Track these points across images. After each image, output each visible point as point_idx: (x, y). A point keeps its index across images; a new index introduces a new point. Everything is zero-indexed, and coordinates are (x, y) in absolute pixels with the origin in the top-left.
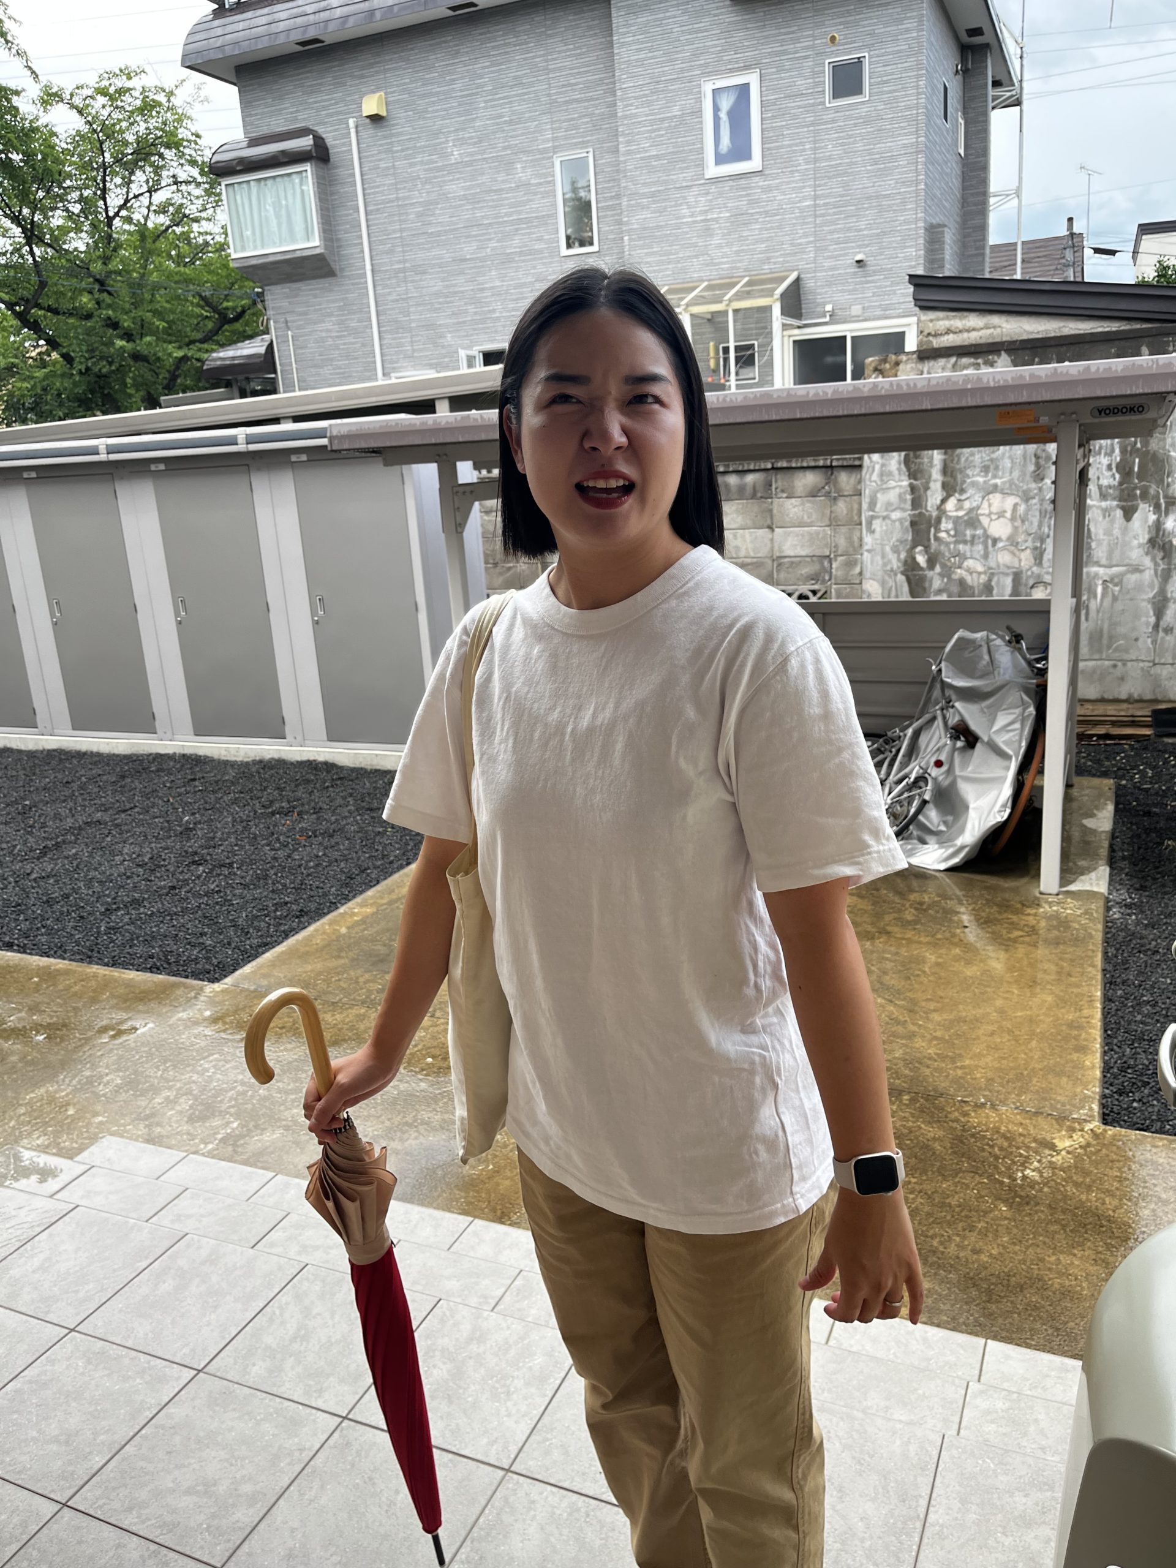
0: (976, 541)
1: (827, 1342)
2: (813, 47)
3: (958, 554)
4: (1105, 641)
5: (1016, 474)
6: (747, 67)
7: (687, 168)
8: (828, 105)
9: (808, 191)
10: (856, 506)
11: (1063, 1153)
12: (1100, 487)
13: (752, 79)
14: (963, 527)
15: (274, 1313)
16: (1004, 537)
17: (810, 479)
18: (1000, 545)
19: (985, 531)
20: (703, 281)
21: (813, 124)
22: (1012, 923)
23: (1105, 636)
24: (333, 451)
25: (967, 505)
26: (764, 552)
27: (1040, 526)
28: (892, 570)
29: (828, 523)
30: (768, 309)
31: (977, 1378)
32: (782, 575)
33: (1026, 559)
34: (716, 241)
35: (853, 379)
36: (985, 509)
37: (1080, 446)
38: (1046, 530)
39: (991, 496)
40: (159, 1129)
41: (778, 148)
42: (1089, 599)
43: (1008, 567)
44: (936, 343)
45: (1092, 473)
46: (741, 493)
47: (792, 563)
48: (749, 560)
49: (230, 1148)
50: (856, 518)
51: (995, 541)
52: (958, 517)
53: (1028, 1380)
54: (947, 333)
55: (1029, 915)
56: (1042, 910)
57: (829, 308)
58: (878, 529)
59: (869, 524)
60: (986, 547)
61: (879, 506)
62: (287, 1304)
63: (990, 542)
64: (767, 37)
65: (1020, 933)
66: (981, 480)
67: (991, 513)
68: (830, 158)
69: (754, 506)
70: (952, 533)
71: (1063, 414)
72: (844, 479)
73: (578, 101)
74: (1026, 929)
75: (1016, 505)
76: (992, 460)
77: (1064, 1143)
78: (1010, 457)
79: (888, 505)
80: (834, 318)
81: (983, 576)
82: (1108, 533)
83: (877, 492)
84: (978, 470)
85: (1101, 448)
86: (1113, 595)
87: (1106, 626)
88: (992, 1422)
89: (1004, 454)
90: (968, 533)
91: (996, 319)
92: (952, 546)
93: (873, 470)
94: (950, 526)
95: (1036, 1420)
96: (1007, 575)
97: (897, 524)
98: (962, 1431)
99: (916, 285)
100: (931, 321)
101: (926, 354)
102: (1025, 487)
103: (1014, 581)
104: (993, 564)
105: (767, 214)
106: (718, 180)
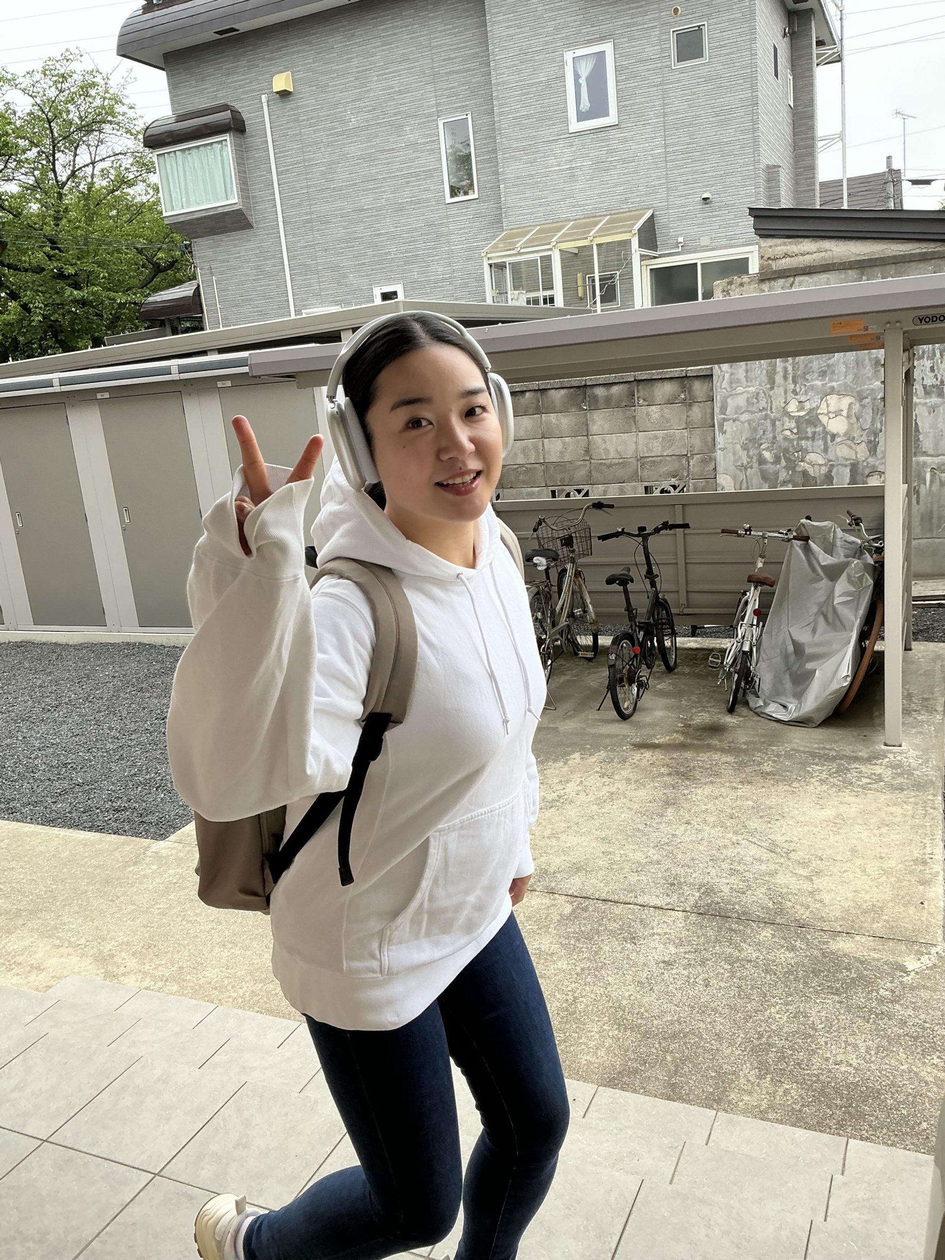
0: (817, 438)
1: (707, 1145)
2: (660, 18)
3: (801, 449)
4: (935, 521)
5: (850, 377)
6: (602, 39)
7: (553, 124)
8: (673, 68)
9: (659, 141)
10: (709, 411)
11: (912, 974)
12: (925, 387)
13: (608, 48)
14: (804, 425)
15: (219, 1123)
16: (842, 432)
17: (668, 389)
18: (838, 440)
19: (825, 428)
20: (570, 220)
21: (661, 84)
22: (861, 772)
23: (935, 515)
24: (253, 377)
25: (807, 405)
26: (630, 452)
27: (873, 422)
28: (742, 466)
29: (684, 426)
30: (626, 243)
31: (840, 1172)
32: (645, 473)
33: (862, 451)
34: (579, 186)
35: (703, 299)
36: (823, 409)
37: (904, 351)
38: (879, 425)
39: (828, 397)
40: (114, 969)
41: (631, 105)
42: (919, 485)
43: (847, 460)
44: (774, 266)
45: (917, 374)
46: (608, 402)
47: (654, 461)
48: (616, 461)
50: (709, 421)
51: (834, 436)
52: (800, 417)
53: (886, 1174)
54: (784, 257)
55: (876, 764)
56: (887, 760)
57: (681, 239)
58: (729, 430)
59: (721, 426)
60: (826, 443)
61: (729, 409)
62: (229, 1116)
63: (829, 437)
64: (618, 12)
65: (869, 781)
66: (819, 383)
67: (829, 412)
68: (676, 112)
69: (619, 414)
70: (795, 431)
71: (888, 323)
72: (697, 386)
73: (457, 72)
74: (873, 776)
75: (850, 405)
76: (828, 366)
77: (912, 964)
78: (844, 363)
79: (737, 409)
80: (686, 249)
81: (823, 468)
82: (933, 426)
83: (728, 397)
84: (816, 375)
85: (924, 352)
86: (940, 480)
87: (935, 508)
88: (855, 1210)
89: (838, 360)
90: (810, 430)
91: (827, 244)
92: (795, 443)
93: (724, 379)
94: (793, 425)
95: (894, 1208)
96: (846, 466)
97: (746, 424)
98: (828, 1219)
99: (755, 217)
100: (771, 247)
101: (767, 276)
102: (859, 389)
103: (851, 471)
104: (831, 455)
105: (624, 161)
106: (579, 134)
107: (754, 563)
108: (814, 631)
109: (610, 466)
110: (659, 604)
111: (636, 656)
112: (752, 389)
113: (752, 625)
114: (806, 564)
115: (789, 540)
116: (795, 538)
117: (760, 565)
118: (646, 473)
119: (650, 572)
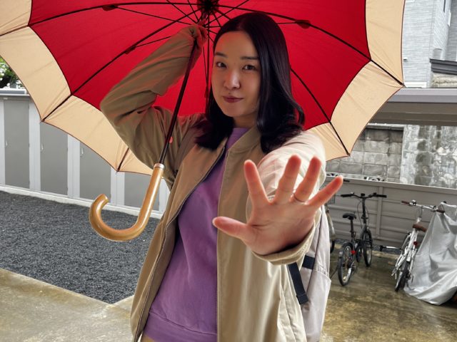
0: (451, 166)
3: (442, 171)
10: (400, 147)
14: (445, 160)
17: (382, 135)
25: (447, 151)
26: (359, 160)
28: (413, 174)
44: (439, 86)
47: (370, 167)
48: (353, 164)
50: (399, 151)
52: (443, 156)
54: (444, 82)
58: (408, 157)
59: (405, 154)
61: (409, 148)
70: (440, 162)
72: (395, 135)
79: (414, 147)
81: (452, 181)
83: (409, 142)
92: (440, 167)
93: (408, 134)
94: (439, 159)
99: (433, 63)
100: (438, 77)
107: (415, 220)
108: (444, 257)
109: (349, 165)
110: (366, 232)
111: (352, 255)
112: (422, 140)
113: (412, 249)
114: (441, 225)
115: (434, 211)
116: (437, 211)
117: (418, 221)
118: (366, 171)
119: (364, 215)
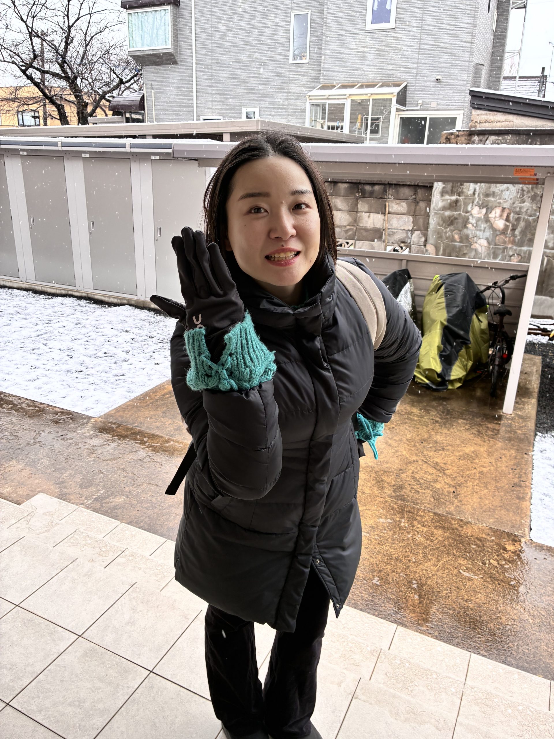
0: (486, 231)
3: (476, 236)
4: (545, 287)
7: (358, 24)
9: (416, 41)
10: (428, 207)
11: (510, 552)
14: (480, 223)
15: (118, 608)
16: (500, 230)
17: (406, 192)
18: (498, 233)
19: (492, 225)
20: (359, 83)
22: (488, 427)
23: (545, 284)
24: (173, 156)
26: (380, 225)
28: (442, 241)
29: (412, 214)
30: (391, 99)
34: (368, 62)
36: (492, 215)
39: (496, 209)
40: (65, 490)
41: (403, 18)
44: (479, 127)
46: (371, 195)
47: (393, 232)
48: (371, 229)
49: (99, 504)
50: (427, 213)
51: (496, 231)
52: (478, 217)
54: (485, 123)
55: (497, 424)
56: (503, 422)
57: (420, 102)
58: (437, 220)
59: (433, 217)
60: (491, 234)
61: (439, 208)
62: (124, 603)
63: (493, 231)
66: (493, 199)
67: (495, 217)
69: (376, 202)
70: (475, 225)
71: (549, 173)
72: (423, 192)
74: (495, 431)
75: (507, 215)
79: (444, 208)
80: (422, 108)
81: (487, 248)
83: (440, 201)
86: (552, 264)
89: (506, 188)
90: (482, 226)
91: (511, 117)
92: (473, 232)
93: (439, 190)
94: (474, 221)
96: (499, 249)
97: (447, 218)
99: (472, 96)
100: (478, 115)
103: (502, 252)
104: (492, 242)
105: (394, 51)
106: (372, 31)
109: (367, 231)
112: (454, 198)
118: (387, 238)
